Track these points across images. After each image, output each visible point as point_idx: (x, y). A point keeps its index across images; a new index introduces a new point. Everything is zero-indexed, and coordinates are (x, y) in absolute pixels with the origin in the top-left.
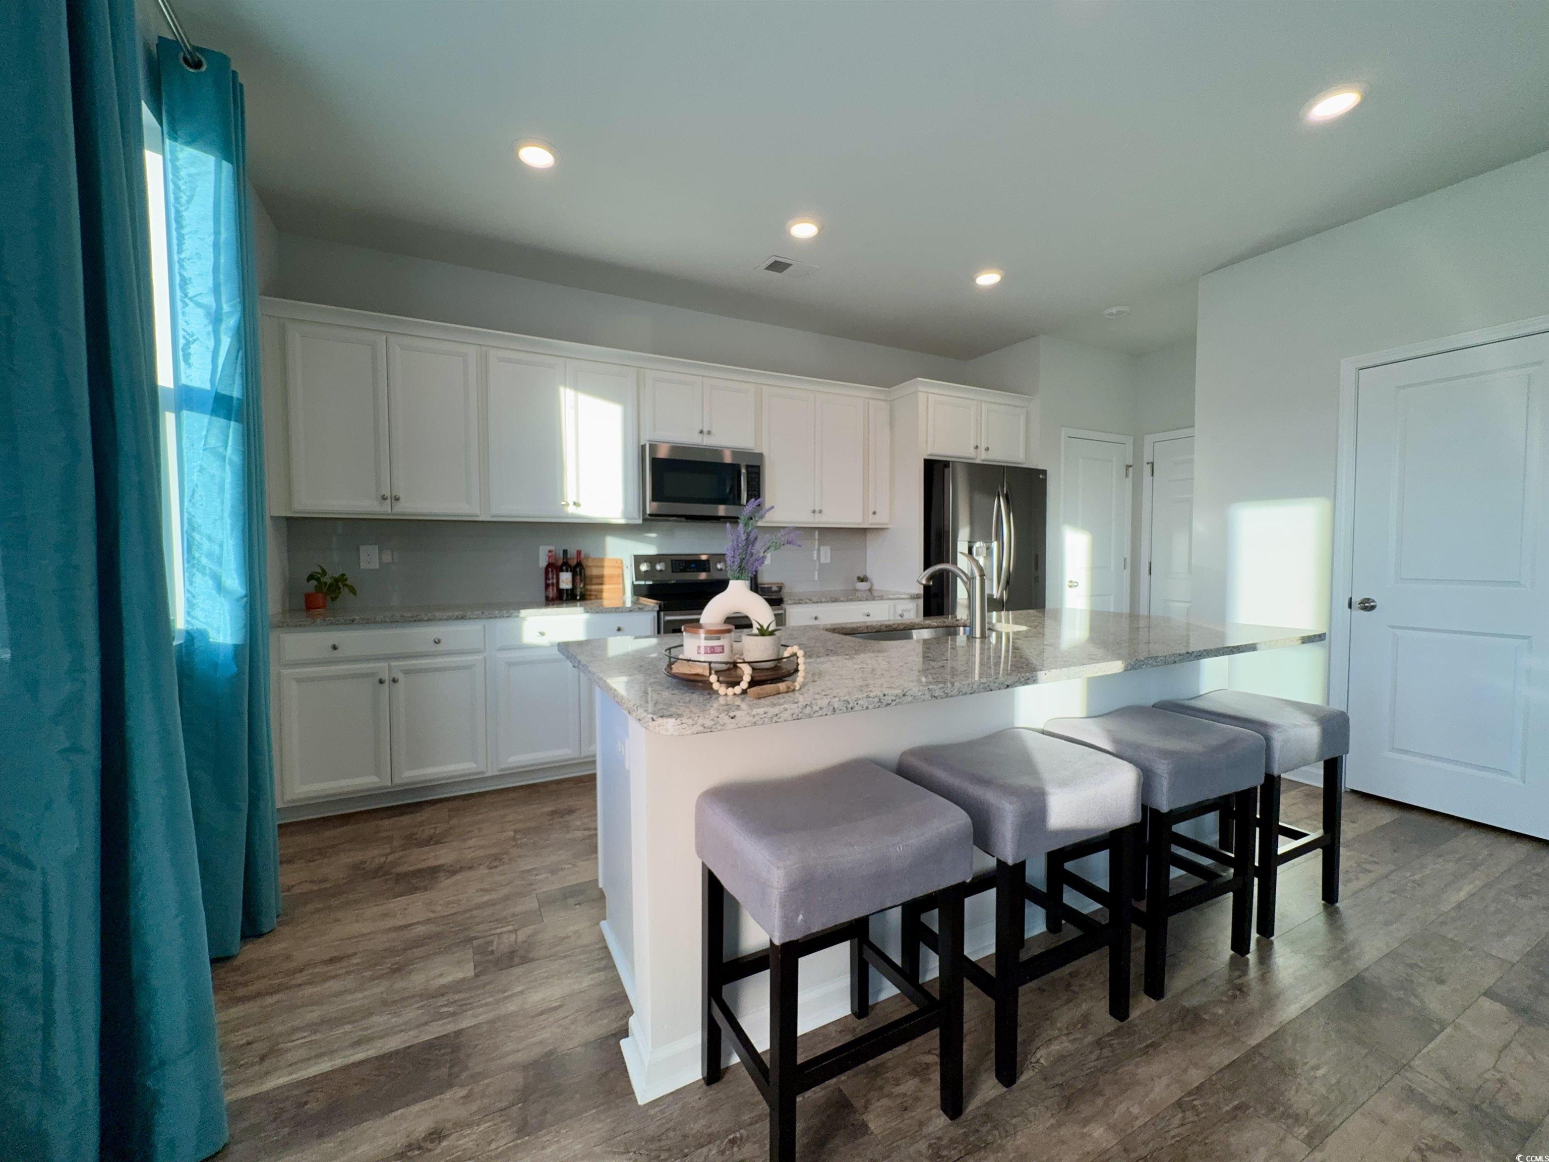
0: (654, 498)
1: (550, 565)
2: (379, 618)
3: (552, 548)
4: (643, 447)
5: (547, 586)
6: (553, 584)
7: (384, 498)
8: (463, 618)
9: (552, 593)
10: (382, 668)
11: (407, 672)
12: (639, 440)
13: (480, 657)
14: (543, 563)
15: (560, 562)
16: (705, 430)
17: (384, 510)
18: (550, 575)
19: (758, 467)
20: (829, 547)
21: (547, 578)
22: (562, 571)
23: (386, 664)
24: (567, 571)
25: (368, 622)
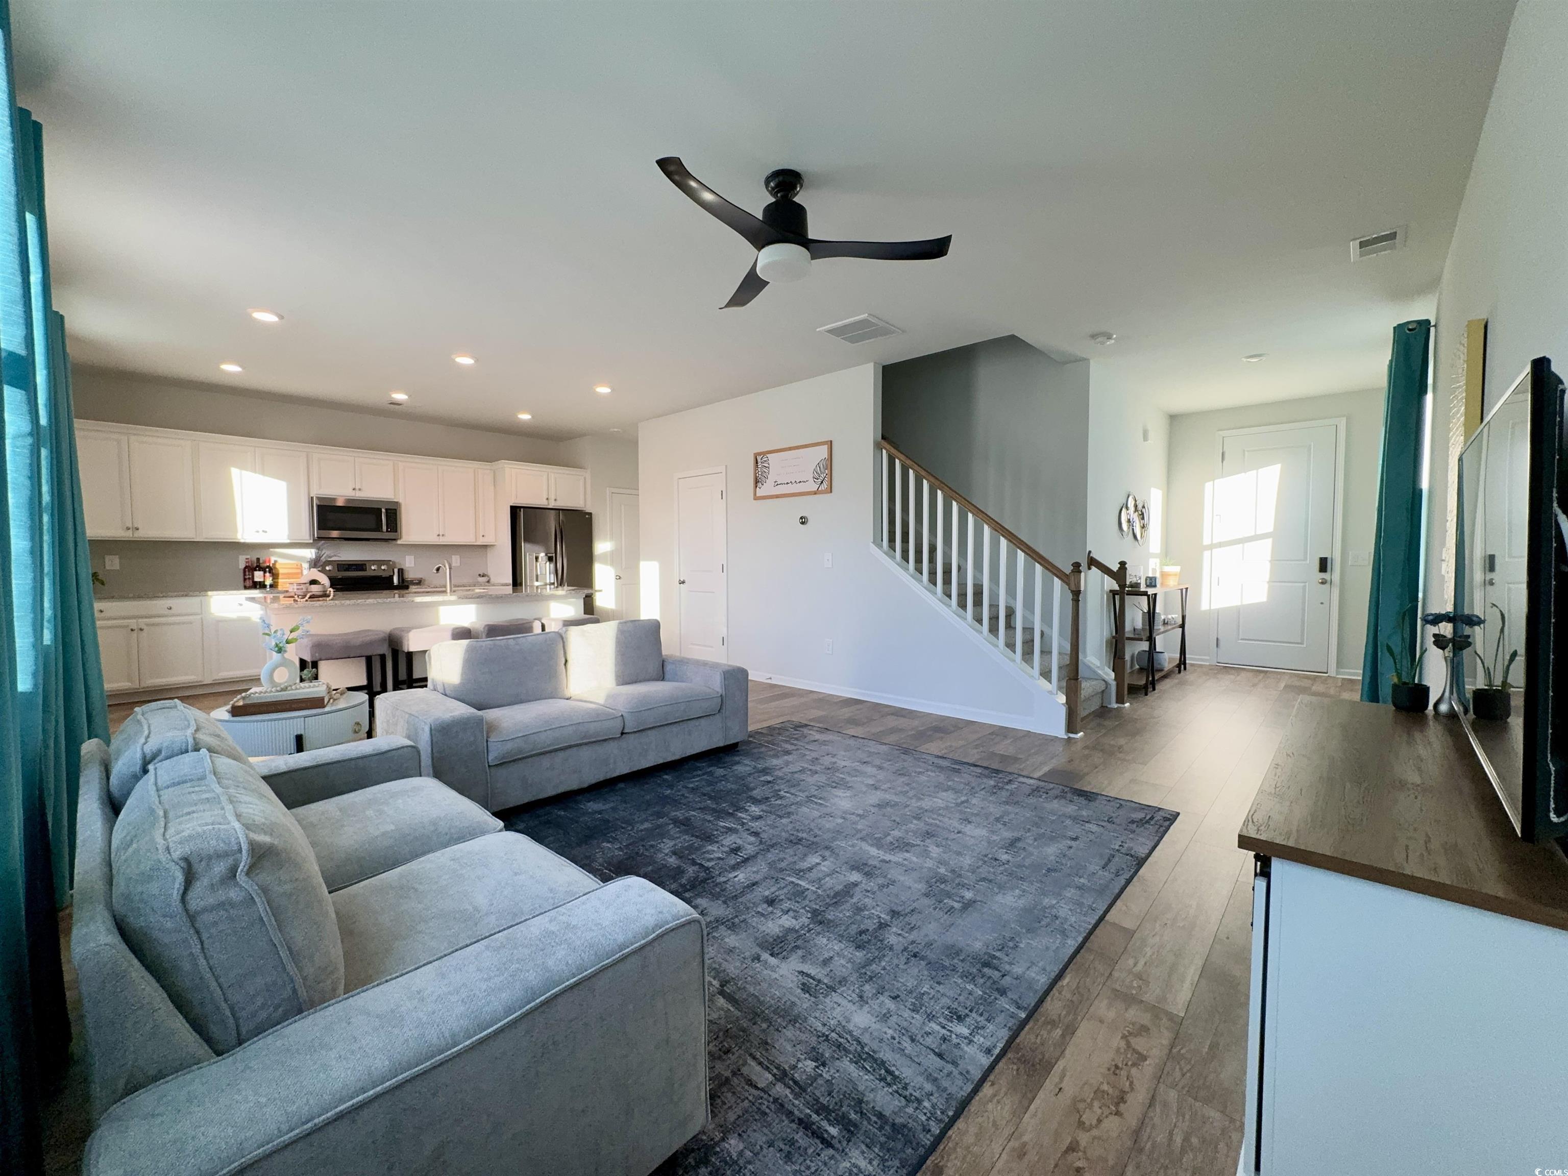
0: (319, 528)
1: (246, 567)
2: (131, 595)
3: (248, 557)
4: (312, 498)
5: (245, 580)
6: (249, 578)
7: (128, 529)
8: (186, 596)
9: (248, 583)
10: (133, 623)
11: (147, 625)
12: (309, 494)
13: (199, 617)
14: (242, 566)
15: (255, 565)
16: (357, 488)
17: (128, 535)
18: (247, 573)
19: (396, 510)
20: (458, 556)
21: (245, 575)
22: (256, 570)
23: (135, 621)
24: (259, 570)
25: (123, 598)
